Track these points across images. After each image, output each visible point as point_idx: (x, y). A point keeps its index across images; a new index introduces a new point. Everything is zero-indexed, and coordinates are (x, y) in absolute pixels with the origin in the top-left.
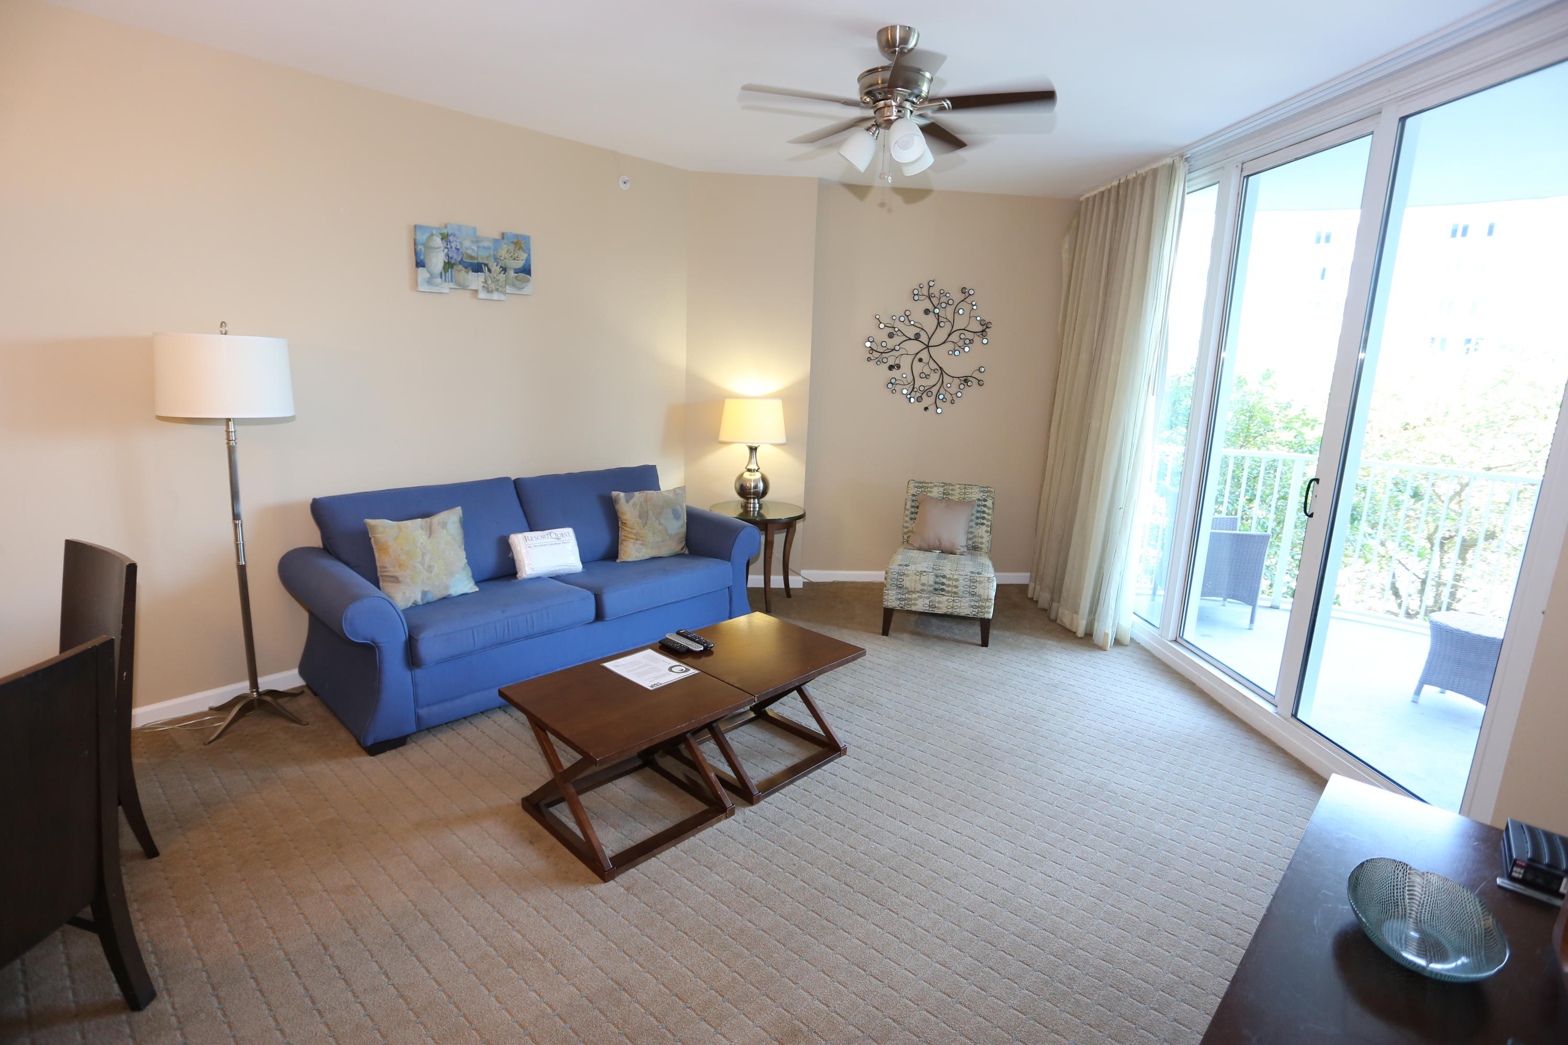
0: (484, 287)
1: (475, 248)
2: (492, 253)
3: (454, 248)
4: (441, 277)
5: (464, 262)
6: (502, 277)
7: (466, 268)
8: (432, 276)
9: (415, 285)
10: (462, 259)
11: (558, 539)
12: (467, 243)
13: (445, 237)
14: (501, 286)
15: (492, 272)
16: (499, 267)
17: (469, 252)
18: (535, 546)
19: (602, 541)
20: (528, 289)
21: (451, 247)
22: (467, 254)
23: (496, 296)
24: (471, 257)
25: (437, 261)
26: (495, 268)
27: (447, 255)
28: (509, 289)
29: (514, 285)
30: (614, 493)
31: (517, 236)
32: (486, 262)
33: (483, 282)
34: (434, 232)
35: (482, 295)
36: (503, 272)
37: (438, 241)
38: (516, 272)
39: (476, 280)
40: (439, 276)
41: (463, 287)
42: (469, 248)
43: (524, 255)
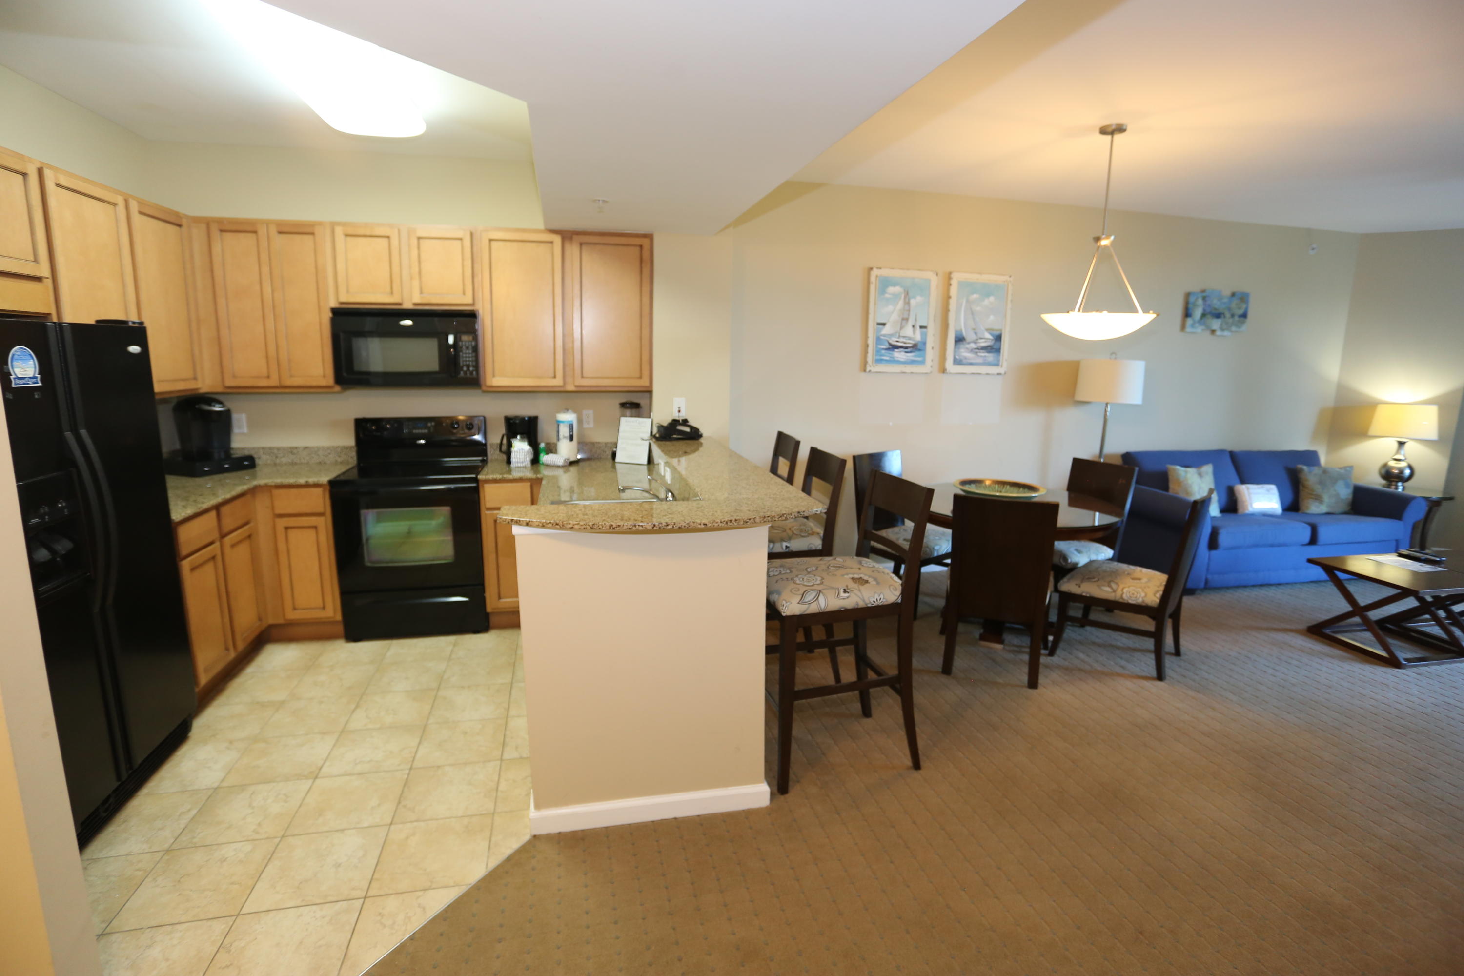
0: (1220, 328)
1: (1219, 303)
2: (1227, 306)
3: (1208, 304)
4: (1198, 323)
5: (1212, 313)
6: (1231, 320)
7: (1212, 316)
8: (1193, 323)
9: (1183, 327)
10: (1211, 311)
11: (1267, 491)
12: (1215, 301)
13: (1204, 298)
14: (1229, 327)
15: (1226, 318)
16: (1230, 314)
17: (1216, 307)
18: (1254, 494)
19: (1290, 497)
20: (1244, 328)
22: (1214, 307)
23: (1226, 333)
24: (1216, 309)
25: (1198, 313)
26: (1228, 315)
27: (1204, 309)
28: (1234, 329)
29: (1236, 326)
30: (1300, 466)
31: (1242, 293)
32: (1223, 312)
33: (1220, 325)
34: (1198, 295)
35: (1218, 333)
36: (1232, 318)
37: (1200, 301)
38: (1239, 317)
39: (1216, 324)
41: (1208, 328)
42: (1216, 303)
43: (1244, 306)
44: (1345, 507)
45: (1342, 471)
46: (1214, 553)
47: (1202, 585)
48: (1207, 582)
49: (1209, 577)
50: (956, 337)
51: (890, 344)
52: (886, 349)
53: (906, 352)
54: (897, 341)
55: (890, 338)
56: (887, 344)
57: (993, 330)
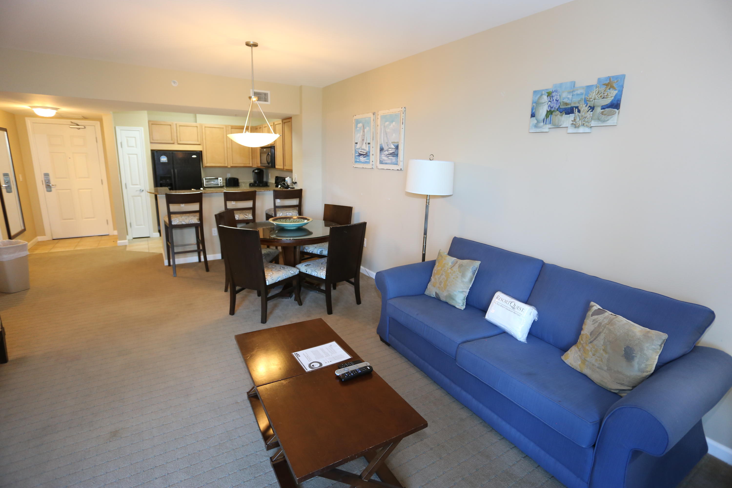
0: (572, 124)
1: (570, 96)
2: (583, 98)
3: (555, 100)
4: (544, 122)
5: (561, 109)
6: (590, 114)
7: (561, 112)
8: (538, 122)
10: (559, 106)
12: (564, 95)
13: (550, 95)
14: (587, 122)
15: (581, 112)
16: (587, 107)
17: (566, 101)
20: (613, 120)
21: (553, 100)
22: (563, 102)
23: (581, 130)
24: (566, 104)
25: (542, 112)
26: (584, 108)
27: (549, 106)
28: (593, 123)
29: (599, 119)
30: (593, 303)
31: (609, 78)
32: (576, 105)
33: (572, 121)
34: (543, 93)
35: (571, 130)
36: (590, 110)
37: (545, 98)
38: (603, 108)
39: (567, 120)
40: (542, 121)
41: (558, 127)
42: (565, 97)
43: (613, 93)
49: (392, 337)
51: (359, 154)
53: (364, 157)
54: (361, 152)
55: (359, 150)
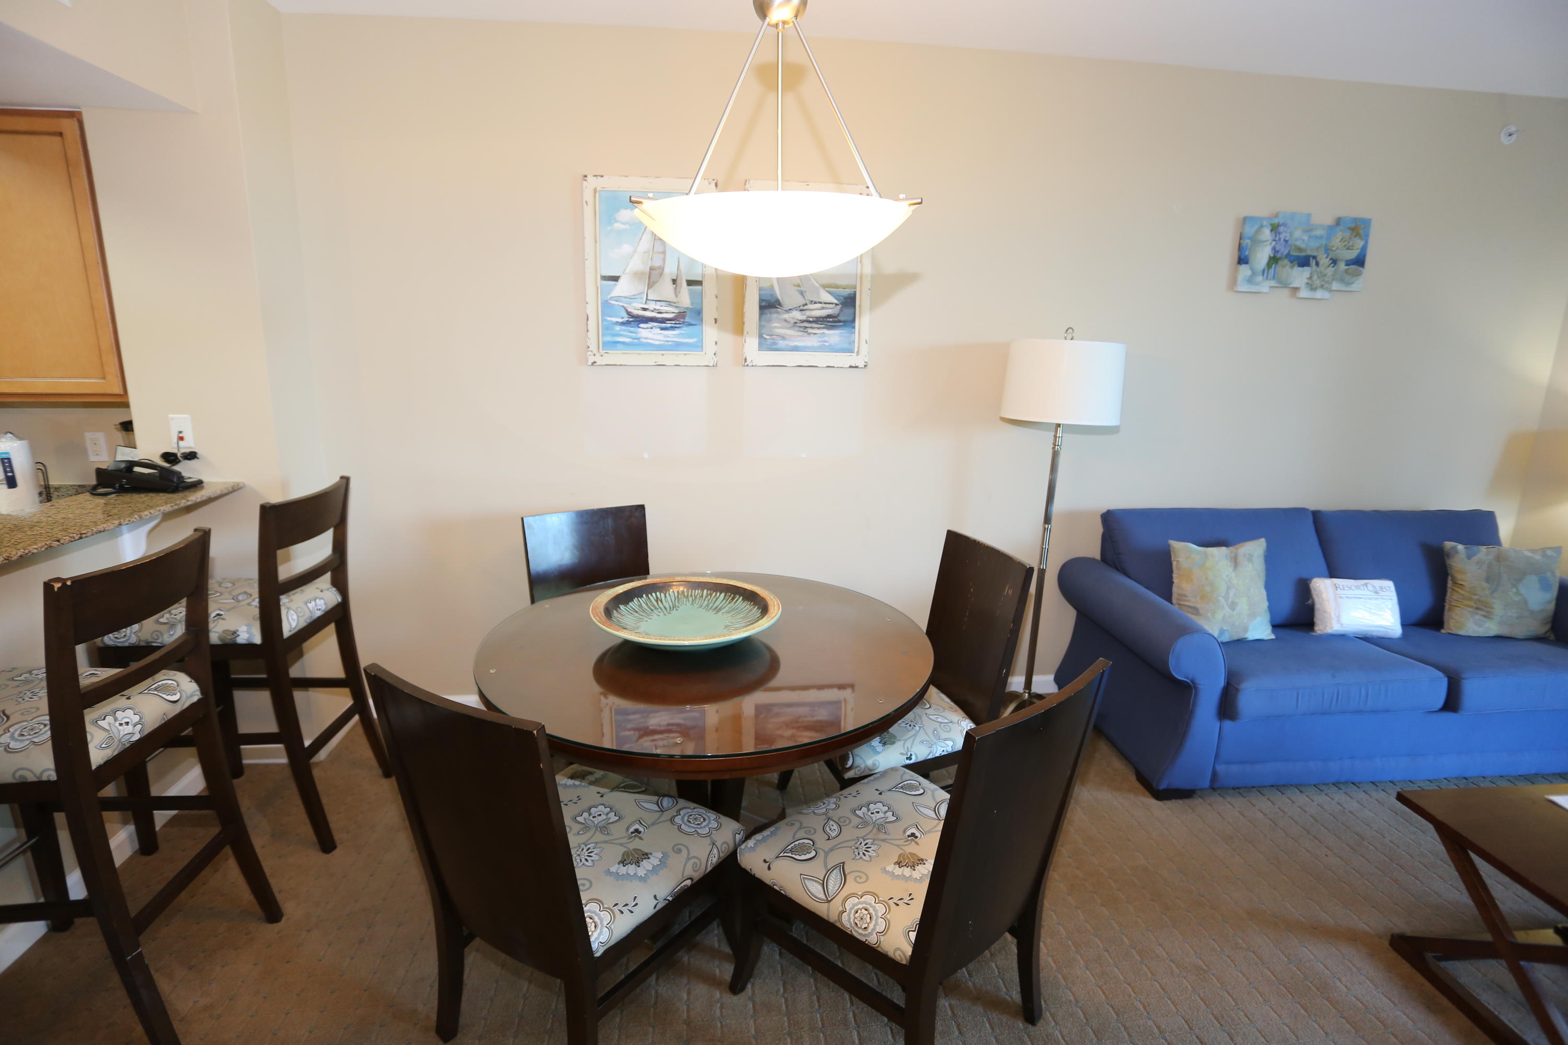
0: (1307, 283)
1: (1305, 238)
2: (1324, 243)
3: (1282, 240)
4: (1263, 274)
5: (1291, 256)
6: (1330, 271)
7: (1292, 262)
8: (1254, 274)
9: (1233, 283)
10: (1289, 252)
11: (1376, 593)
12: (1298, 234)
13: (1275, 229)
14: (1327, 282)
15: (1320, 265)
16: (1328, 259)
17: (1298, 243)
18: (1347, 597)
19: (1424, 601)
20: (1358, 284)
21: (1280, 239)
22: (1295, 245)
23: (1319, 294)
24: (1300, 249)
25: (1262, 256)
26: (1324, 260)
27: (1274, 249)
28: (1335, 286)
29: (1342, 280)
30: (1448, 544)
31: (1355, 220)
32: (1314, 254)
33: (1308, 278)
34: (1265, 223)
35: (1304, 293)
36: (1332, 265)
37: (1267, 234)
38: (1348, 263)
39: (1299, 276)
40: (1261, 274)
41: (1284, 285)
42: (1300, 238)
43: (1360, 243)
44: (1536, 627)
45: (1538, 557)
46: (1228, 724)
47: (1206, 783)
48: (1214, 775)
49: (1221, 768)
50: (761, 300)
51: (629, 313)
52: (623, 324)
53: (662, 329)
54: (645, 309)
55: (630, 304)
56: (625, 315)
57: (837, 287)
